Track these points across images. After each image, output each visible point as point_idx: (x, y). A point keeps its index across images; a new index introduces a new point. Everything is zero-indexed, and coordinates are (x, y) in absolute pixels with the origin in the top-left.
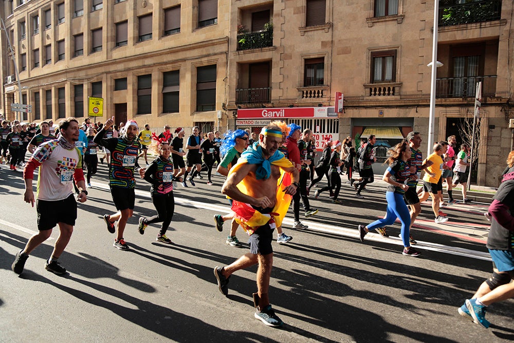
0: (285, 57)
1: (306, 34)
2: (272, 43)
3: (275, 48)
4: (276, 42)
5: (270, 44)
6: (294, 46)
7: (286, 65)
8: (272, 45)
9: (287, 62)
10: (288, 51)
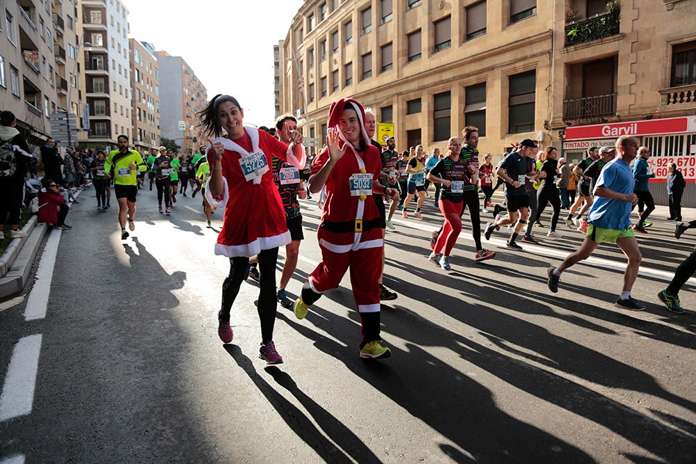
0: (640, 45)
1: (677, 6)
2: (618, 29)
3: (624, 36)
4: (624, 27)
5: (615, 31)
6: (654, 28)
7: (640, 59)
8: (618, 33)
9: (642, 54)
10: (645, 37)
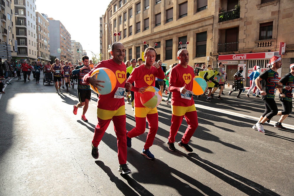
0: (247, 23)
1: (261, 8)
2: (239, 16)
3: (241, 19)
4: (242, 15)
5: (238, 17)
6: (253, 16)
7: (248, 28)
8: (239, 18)
9: (248, 26)
10: (250, 20)
